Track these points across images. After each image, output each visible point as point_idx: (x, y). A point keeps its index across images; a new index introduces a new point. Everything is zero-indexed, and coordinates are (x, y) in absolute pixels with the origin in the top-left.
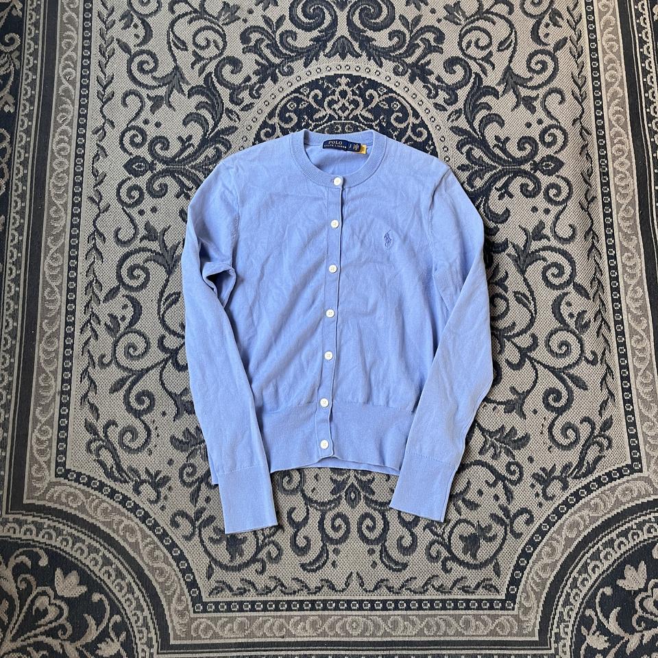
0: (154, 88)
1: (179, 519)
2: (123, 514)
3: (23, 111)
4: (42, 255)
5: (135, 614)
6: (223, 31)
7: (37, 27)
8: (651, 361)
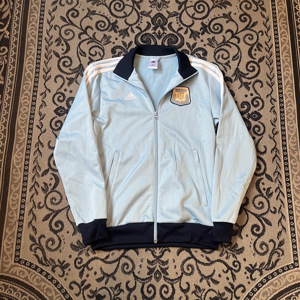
0: (70, 74)
1: (73, 285)
2: (46, 282)
3: (8, 83)
4: (13, 153)
6: (103, 48)
7: (16, 44)
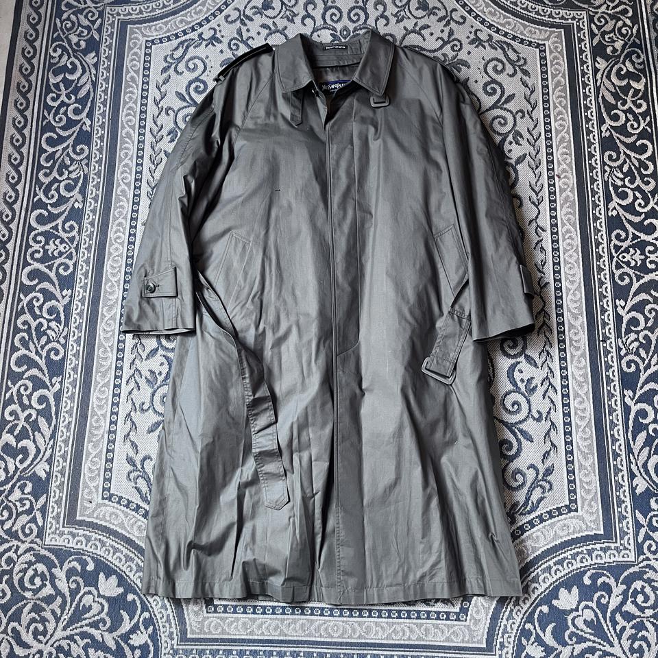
5: (160, 612)
8: (590, 420)
